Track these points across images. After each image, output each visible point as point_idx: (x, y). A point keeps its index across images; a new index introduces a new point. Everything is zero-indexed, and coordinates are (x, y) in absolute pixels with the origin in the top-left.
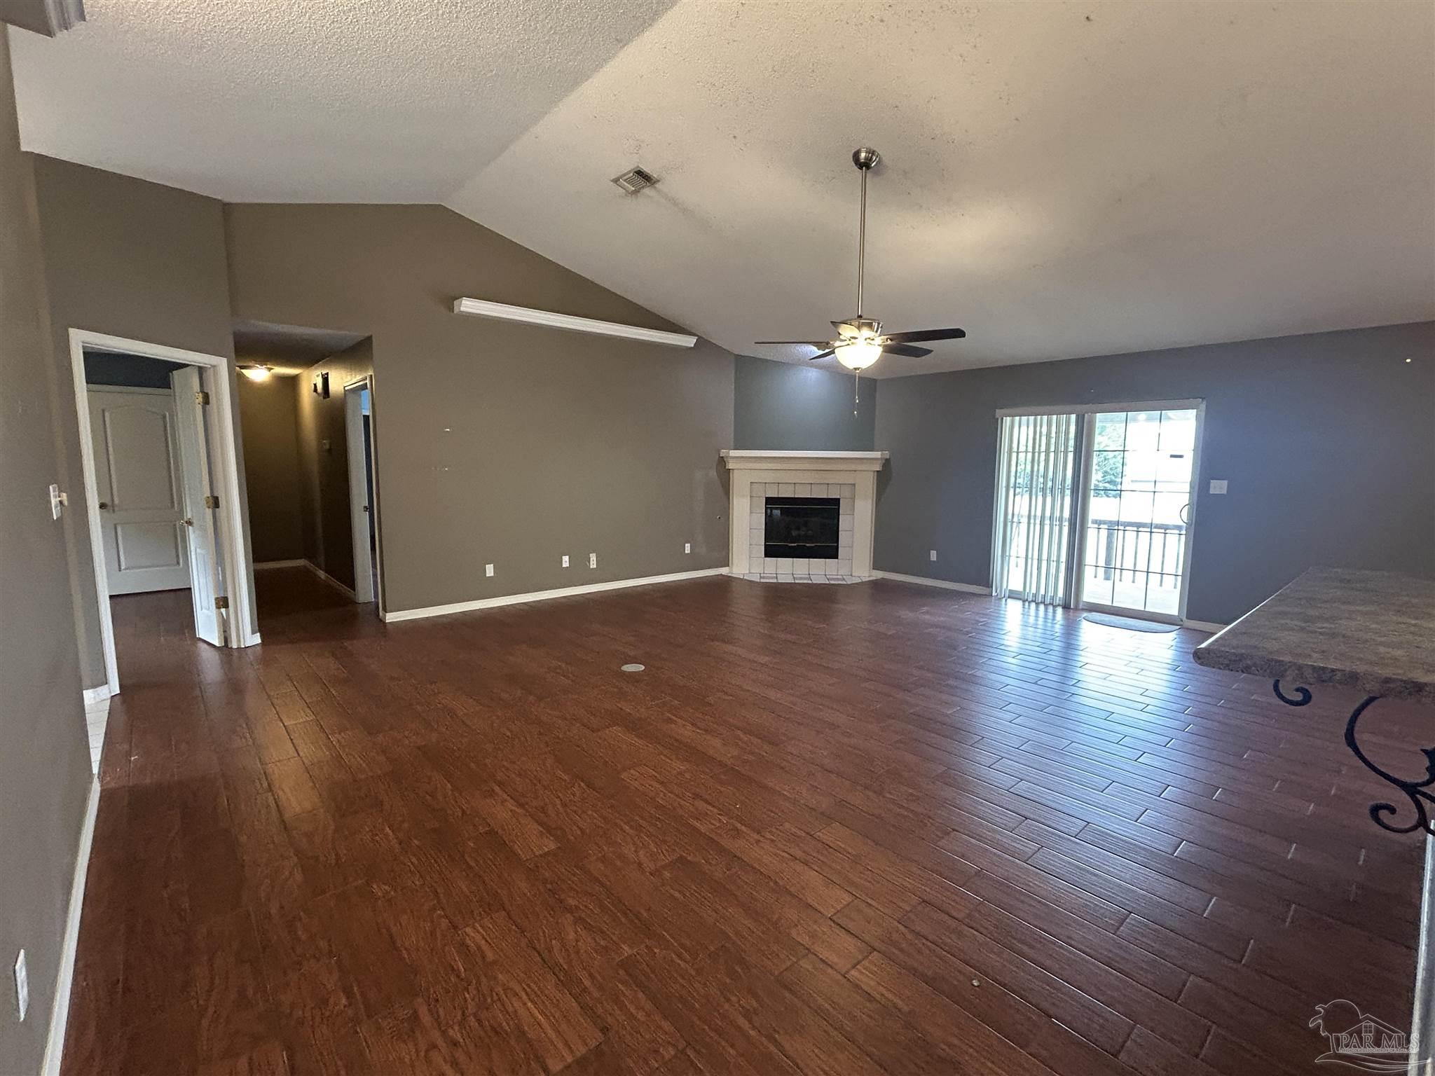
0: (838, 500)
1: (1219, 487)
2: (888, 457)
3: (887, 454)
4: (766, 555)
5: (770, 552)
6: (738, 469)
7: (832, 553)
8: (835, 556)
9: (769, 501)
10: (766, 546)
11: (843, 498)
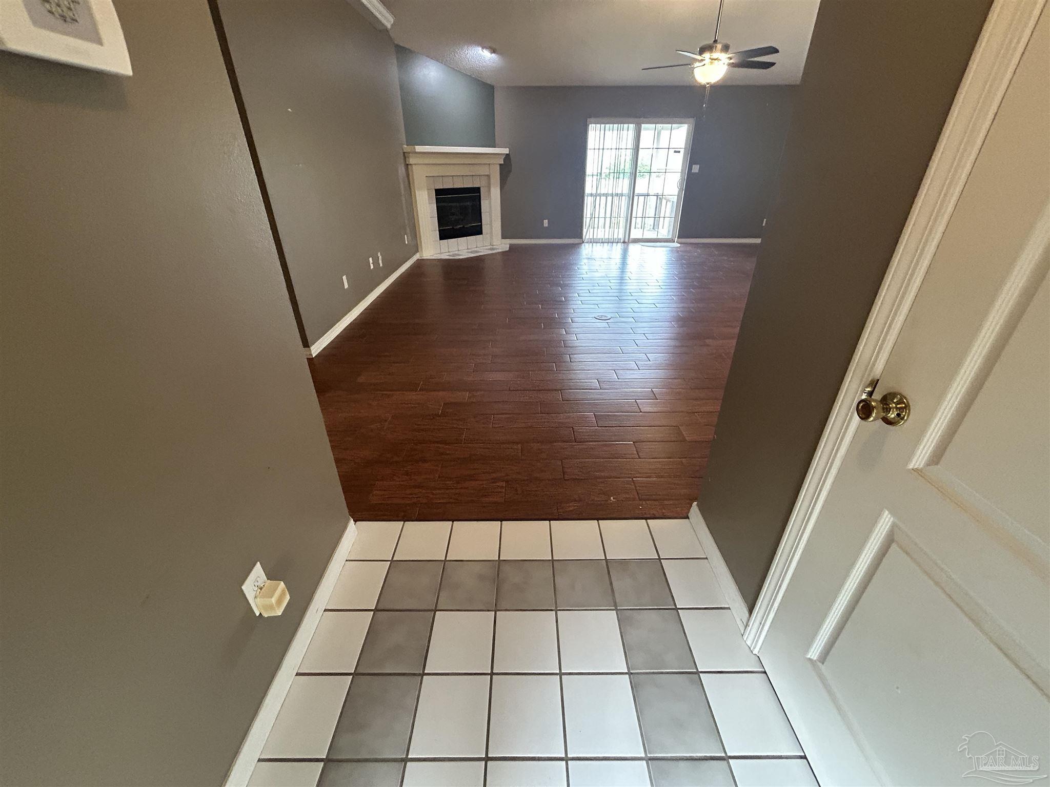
0: (479, 188)
1: (696, 169)
2: (508, 153)
3: (506, 151)
4: (441, 239)
5: (444, 236)
6: (415, 164)
7: (478, 231)
8: (480, 233)
9: (438, 192)
10: (439, 231)
11: (483, 187)
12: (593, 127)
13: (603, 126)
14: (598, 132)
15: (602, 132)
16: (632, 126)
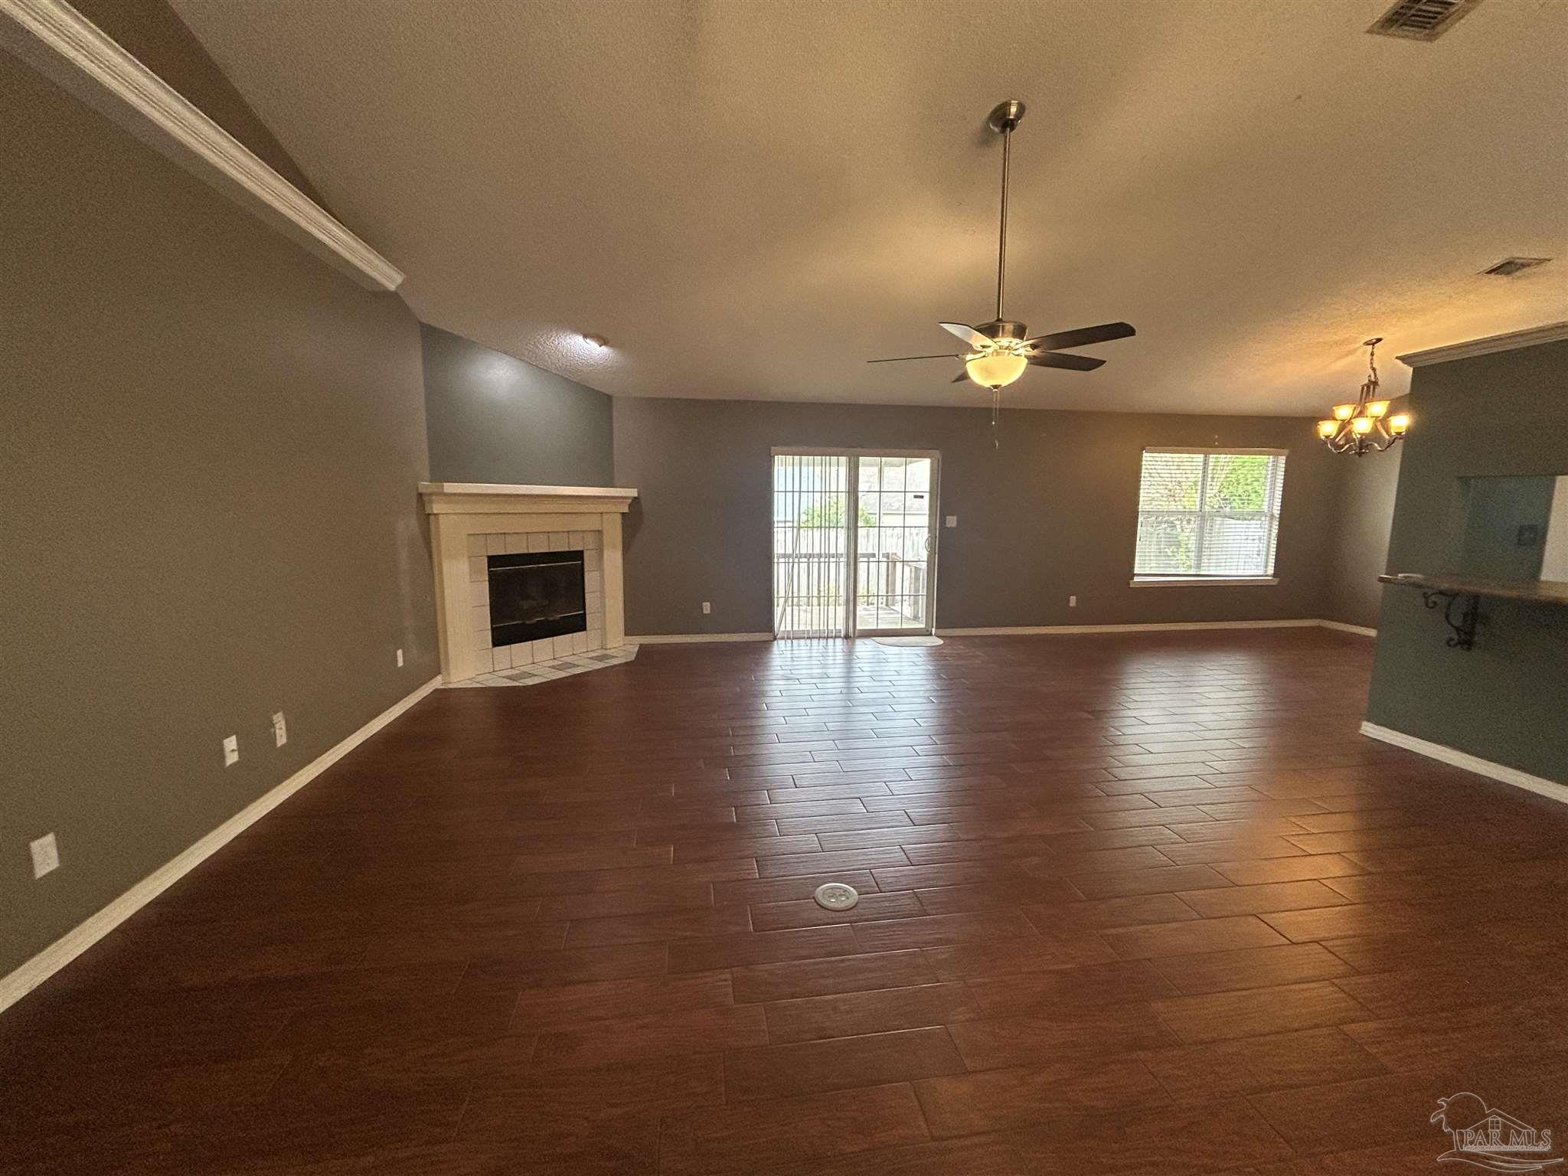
0: (581, 553)
1: (952, 521)
2: (636, 495)
3: (633, 493)
4: (495, 644)
5: (502, 637)
6: (445, 514)
7: (579, 625)
8: (583, 628)
9: (493, 561)
10: (493, 629)
11: (587, 550)
12: (782, 460)
13: (797, 458)
14: (789, 469)
15: (797, 469)
16: (843, 459)
